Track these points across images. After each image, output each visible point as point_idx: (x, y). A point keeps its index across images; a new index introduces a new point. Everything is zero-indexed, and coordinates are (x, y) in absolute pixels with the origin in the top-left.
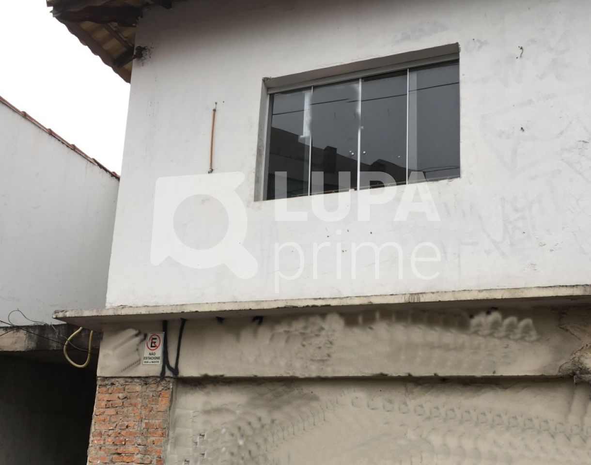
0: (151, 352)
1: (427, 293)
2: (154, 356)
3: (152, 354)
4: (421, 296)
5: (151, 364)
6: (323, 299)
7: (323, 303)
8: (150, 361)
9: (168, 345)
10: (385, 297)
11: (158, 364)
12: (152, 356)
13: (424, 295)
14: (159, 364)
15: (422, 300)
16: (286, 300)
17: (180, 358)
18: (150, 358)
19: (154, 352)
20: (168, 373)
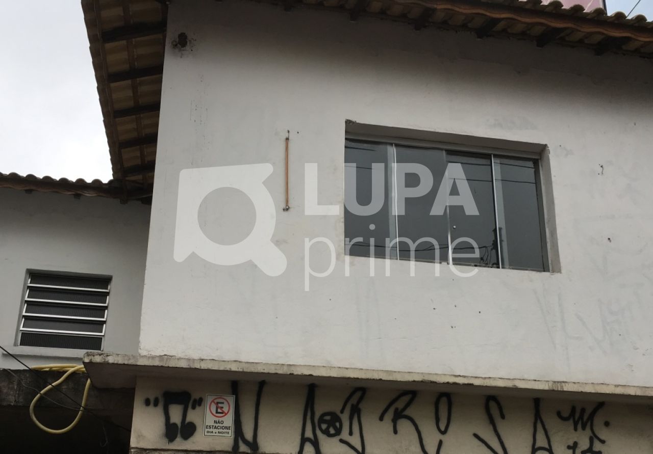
0: (217, 419)
1: (569, 382)
2: (222, 425)
3: (219, 422)
4: (563, 384)
5: (217, 434)
6: (464, 377)
7: (466, 381)
8: (217, 431)
9: (241, 412)
10: (529, 382)
11: (227, 435)
12: (219, 424)
13: (567, 384)
14: (230, 435)
15: (565, 389)
16: (422, 373)
17: (259, 429)
18: (215, 428)
19: (221, 419)
20: (243, 448)
